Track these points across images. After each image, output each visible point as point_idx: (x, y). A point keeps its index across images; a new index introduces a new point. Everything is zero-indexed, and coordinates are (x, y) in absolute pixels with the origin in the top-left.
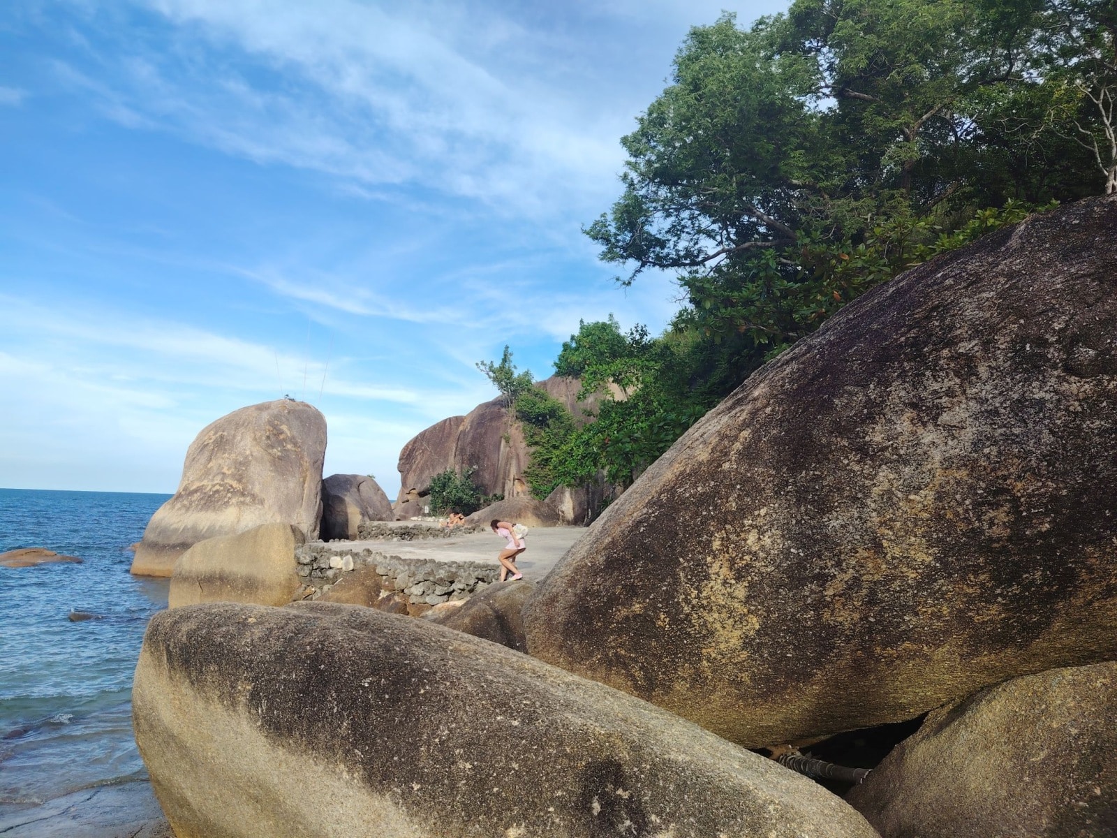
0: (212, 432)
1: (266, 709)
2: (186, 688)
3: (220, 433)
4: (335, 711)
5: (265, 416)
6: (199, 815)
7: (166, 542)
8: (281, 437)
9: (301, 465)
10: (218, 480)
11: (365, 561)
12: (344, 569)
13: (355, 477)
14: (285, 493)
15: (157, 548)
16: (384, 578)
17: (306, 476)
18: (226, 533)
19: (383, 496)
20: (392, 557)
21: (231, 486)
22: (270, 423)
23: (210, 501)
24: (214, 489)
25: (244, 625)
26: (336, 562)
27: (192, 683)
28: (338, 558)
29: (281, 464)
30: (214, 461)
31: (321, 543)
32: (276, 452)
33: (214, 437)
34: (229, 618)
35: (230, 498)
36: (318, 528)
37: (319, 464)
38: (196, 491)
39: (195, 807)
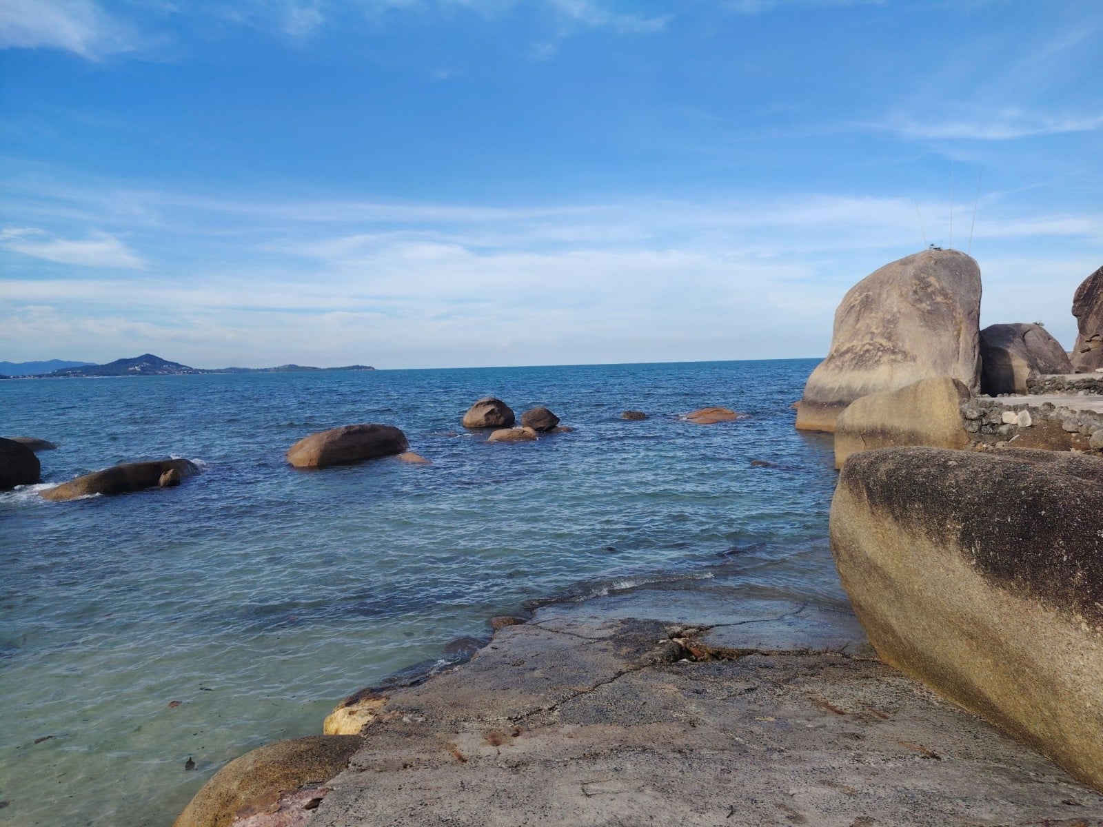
0: (858, 293)
1: (981, 549)
2: (889, 523)
3: (865, 294)
4: (1065, 559)
5: (911, 270)
6: (905, 642)
7: (823, 400)
8: (929, 290)
9: (954, 317)
10: (867, 340)
11: (1046, 416)
12: (1020, 425)
13: (1018, 326)
14: (939, 348)
15: (818, 405)
16: (1074, 435)
17: (961, 328)
18: (880, 391)
19: (1056, 346)
20: (1082, 411)
21: (881, 345)
22: (916, 276)
23: (862, 360)
24: (865, 349)
25: (945, 466)
26: (1010, 417)
27: (896, 519)
28: (1012, 413)
29: (932, 318)
30: (861, 321)
31: (987, 398)
32: (925, 306)
33: (860, 298)
34: (927, 460)
35: (880, 357)
36: (979, 384)
37: (974, 315)
38: (847, 352)
39: (900, 634)
